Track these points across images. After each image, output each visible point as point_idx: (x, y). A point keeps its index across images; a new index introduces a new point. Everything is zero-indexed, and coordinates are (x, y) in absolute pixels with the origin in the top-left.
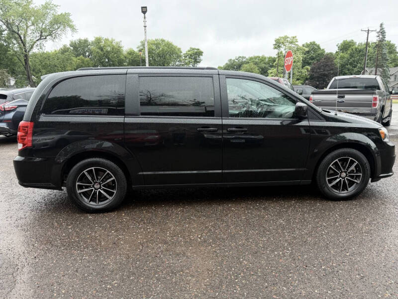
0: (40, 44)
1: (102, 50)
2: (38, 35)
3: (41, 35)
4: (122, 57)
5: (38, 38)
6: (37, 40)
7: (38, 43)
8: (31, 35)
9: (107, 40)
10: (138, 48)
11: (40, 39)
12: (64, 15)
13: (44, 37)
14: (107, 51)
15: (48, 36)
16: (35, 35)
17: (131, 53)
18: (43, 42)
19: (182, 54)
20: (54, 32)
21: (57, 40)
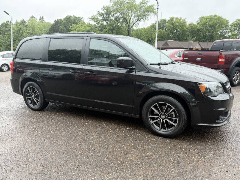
0: (137, 24)
1: (173, 24)
2: (137, 19)
3: (138, 18)
4: (185, 29)
5: (136, 21)
6: (136, 22)
7: (136, 23)
8: (133, 19)
9: (177, 18)
10: (197, 22)
11: (137, 21)
12: (151, 7)
13: (139, 20)
14: (176, 26)
15: (141, 19)
16: (135, 19)
17: (192, 25)
18: (139, 22)
19: (229, 24)
20: (145, 16)
21: (146, 21)
